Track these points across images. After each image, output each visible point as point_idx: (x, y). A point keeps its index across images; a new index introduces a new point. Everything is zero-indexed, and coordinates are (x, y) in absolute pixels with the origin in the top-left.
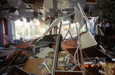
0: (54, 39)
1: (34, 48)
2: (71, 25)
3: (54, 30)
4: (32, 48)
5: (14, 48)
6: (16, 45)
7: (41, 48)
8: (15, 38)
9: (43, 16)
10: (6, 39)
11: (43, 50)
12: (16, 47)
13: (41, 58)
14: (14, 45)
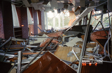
0: (83, 30)
1: (64, 37)
2: (104, 15)
3: (84, 21)
4: (62, 37)
5: (47, 36)
6: (48, 34)
7: (70, 37)
8: (47, 28)
9: (73, 7)
10: (39, 29)
11: (72, 40)
12: (48, 35)
13: (69, 47)
14: (46, 34)
